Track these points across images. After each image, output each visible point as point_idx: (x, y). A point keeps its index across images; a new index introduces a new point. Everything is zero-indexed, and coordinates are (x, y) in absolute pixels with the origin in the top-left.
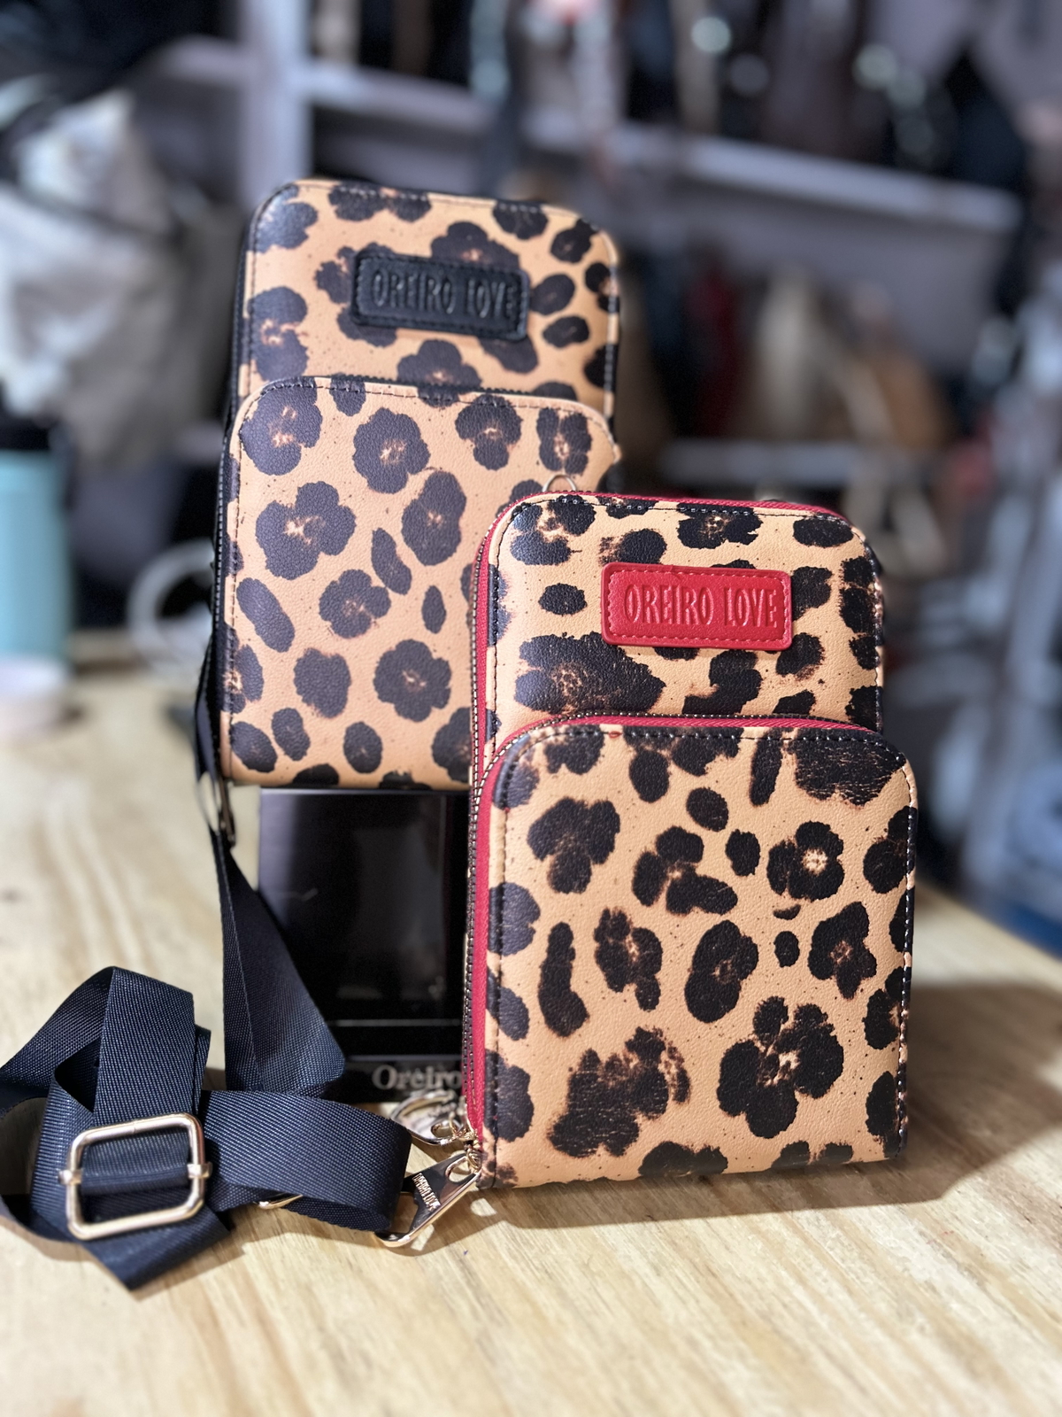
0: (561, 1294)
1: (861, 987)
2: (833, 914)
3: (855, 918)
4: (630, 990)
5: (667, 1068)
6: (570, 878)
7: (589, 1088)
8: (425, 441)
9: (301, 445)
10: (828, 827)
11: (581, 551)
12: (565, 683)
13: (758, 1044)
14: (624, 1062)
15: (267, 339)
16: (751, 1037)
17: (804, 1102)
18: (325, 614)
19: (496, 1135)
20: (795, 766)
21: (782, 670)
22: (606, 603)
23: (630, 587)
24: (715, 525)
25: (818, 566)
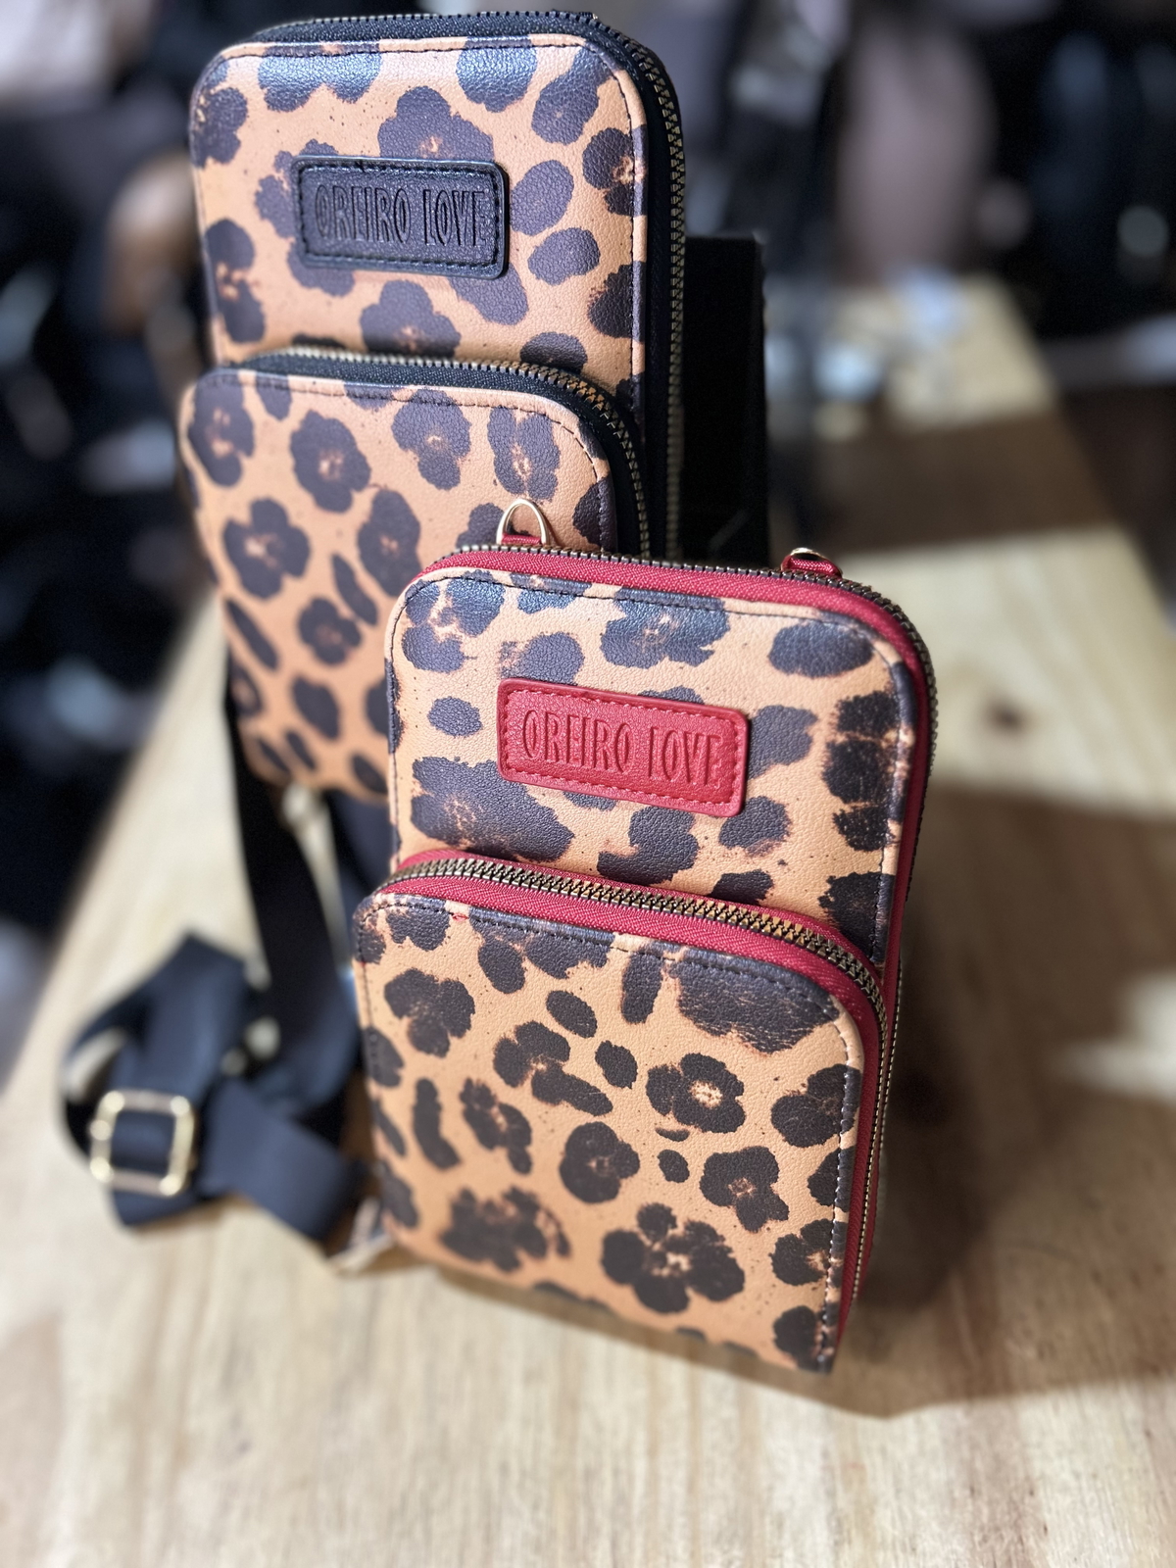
1: (767, 1226)
4: (501, 1153)
7: (470, 1217)
8: (363, 453)
9: (240, 454)
10: (723, 1065)
11: (476, 658)
12: (459, 816)
13: (643, 1238)
14: (502, 1208)
15: (224, 290)
16: (634, 1230)
17: (698, 1301)
18: (304, 640)
20: (678, 992)
21: (728, 838)
22: (502, 729)
23: (531, 713)
24: (656, 632)
25: (797, 706)
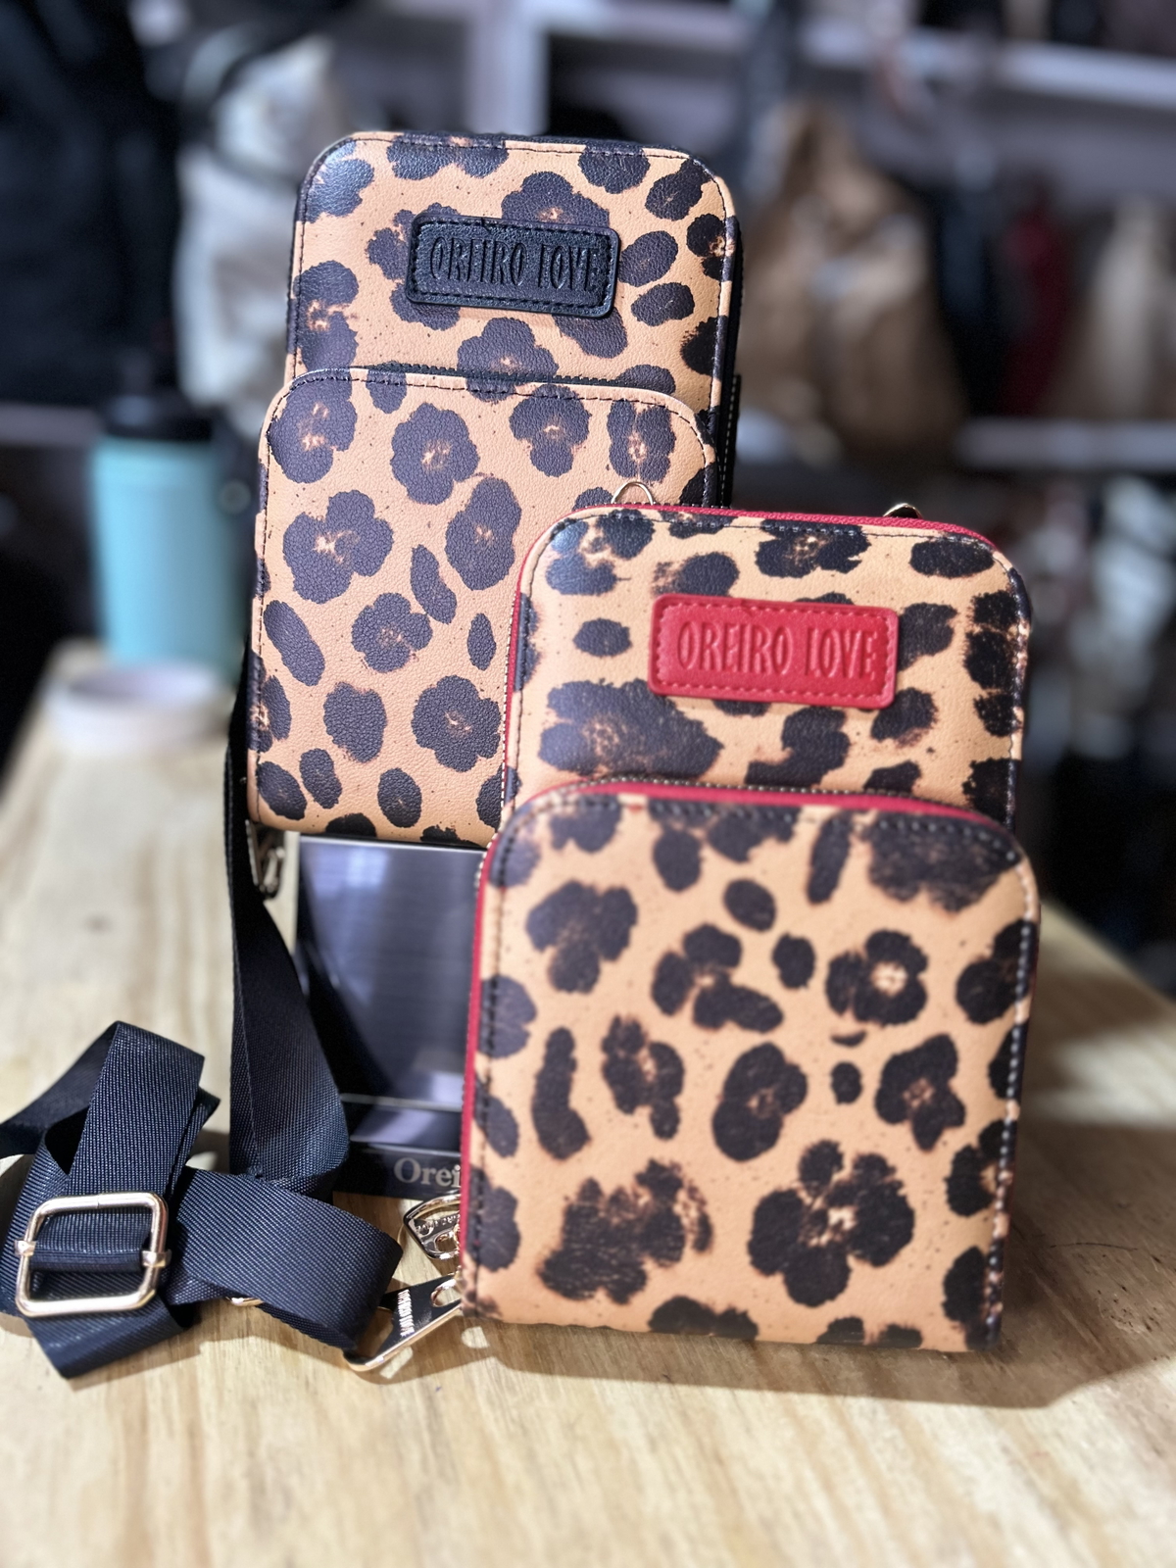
0: (531, 1456)
1: (943, 1138)
2: (910, 1047)
3: (939, 1055)
4: (643, 1114)
5: (685, 1212)
6: (575, 975)
7: (588, 1223)
8: (474, 442)
9: (333, 448)
10: (909, 937)
11: (629, 579)
12: (599, 740)
13: (803, 1195)
14: (632, 1198)
15: (314, 323)
16: (794, 1185)
17: (860, 1272)
18: (358, 645)
19: (478, 1262)
20: (868, 859)
21: (878, 733)
22: (655, 643)
23: (686, 625)
24: (806, 548)
25: (939, 603)
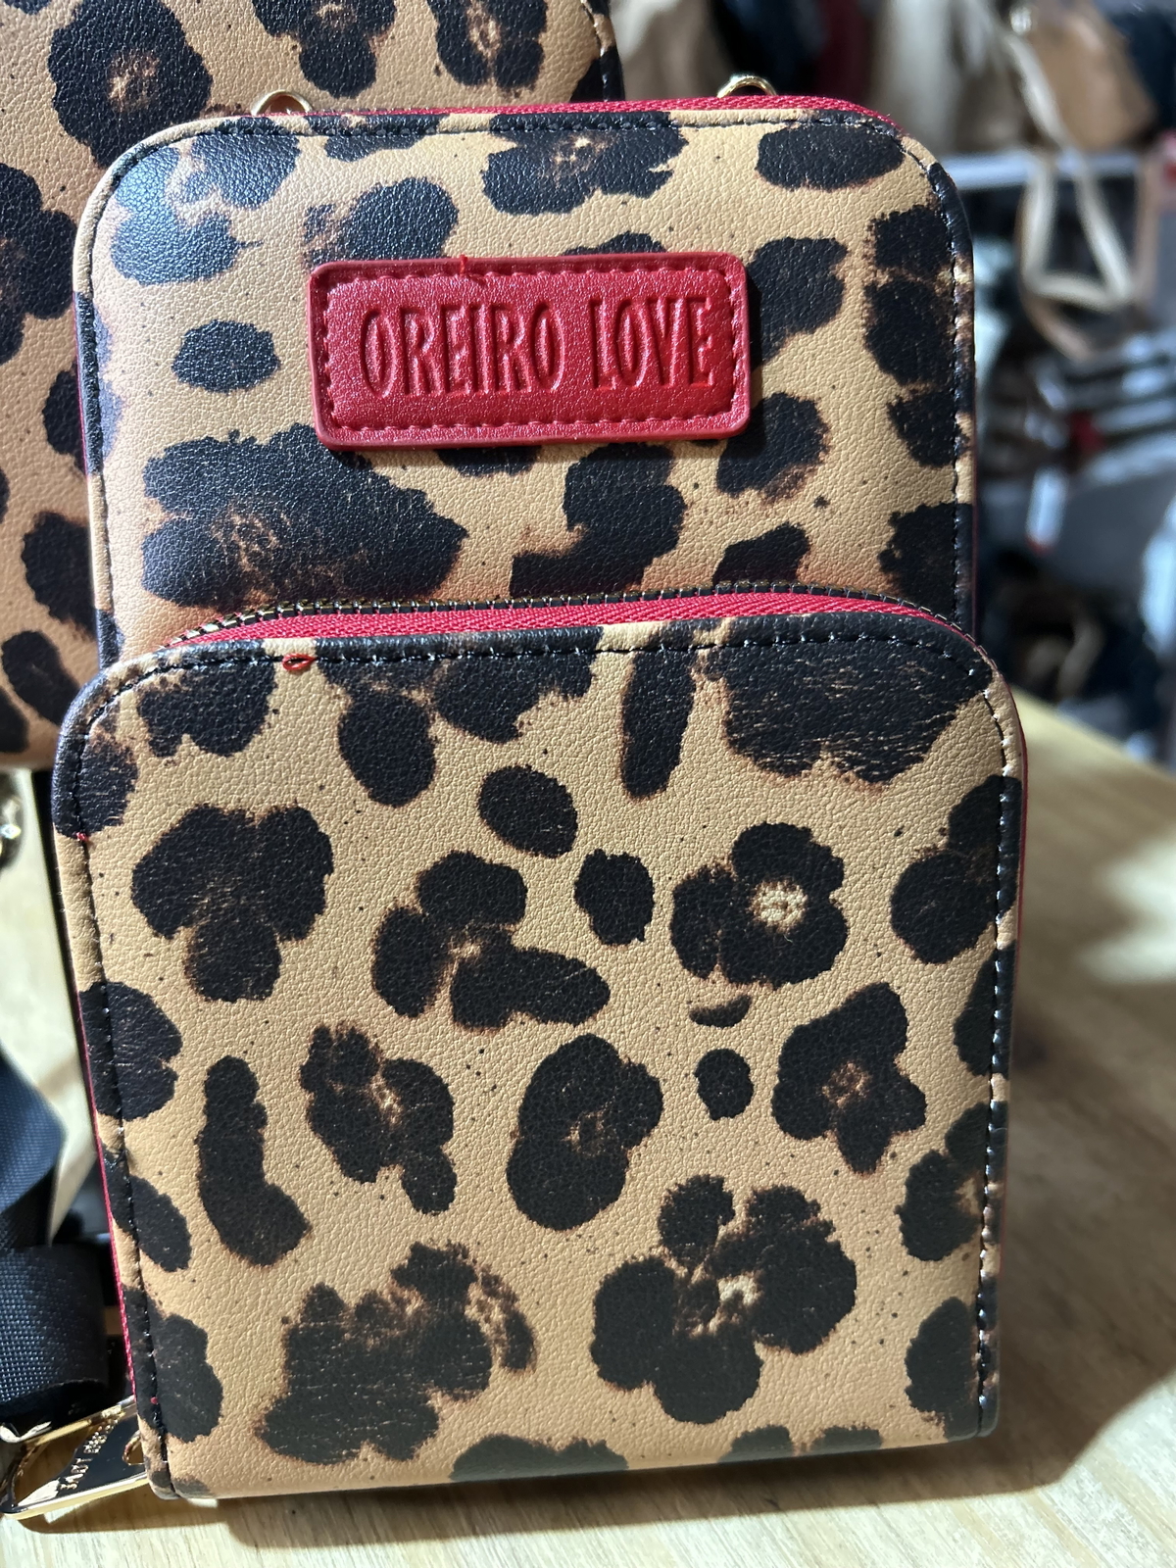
1: (892, 1149)
2: (825, 1010)
3: (875, 1016)
4: (390, 1180)
5: (483, 1314)
6: (233, 971)
7: (327, 1351)
10: (807, 832)
11: (259, 244)
12: (243, 544)
14: (393, 1306)
16: (656, 1252)
17: (776, 1365)
19: (161, 1429)
21: (729, 482)
22: (320, 355)
24: (573, 157)
